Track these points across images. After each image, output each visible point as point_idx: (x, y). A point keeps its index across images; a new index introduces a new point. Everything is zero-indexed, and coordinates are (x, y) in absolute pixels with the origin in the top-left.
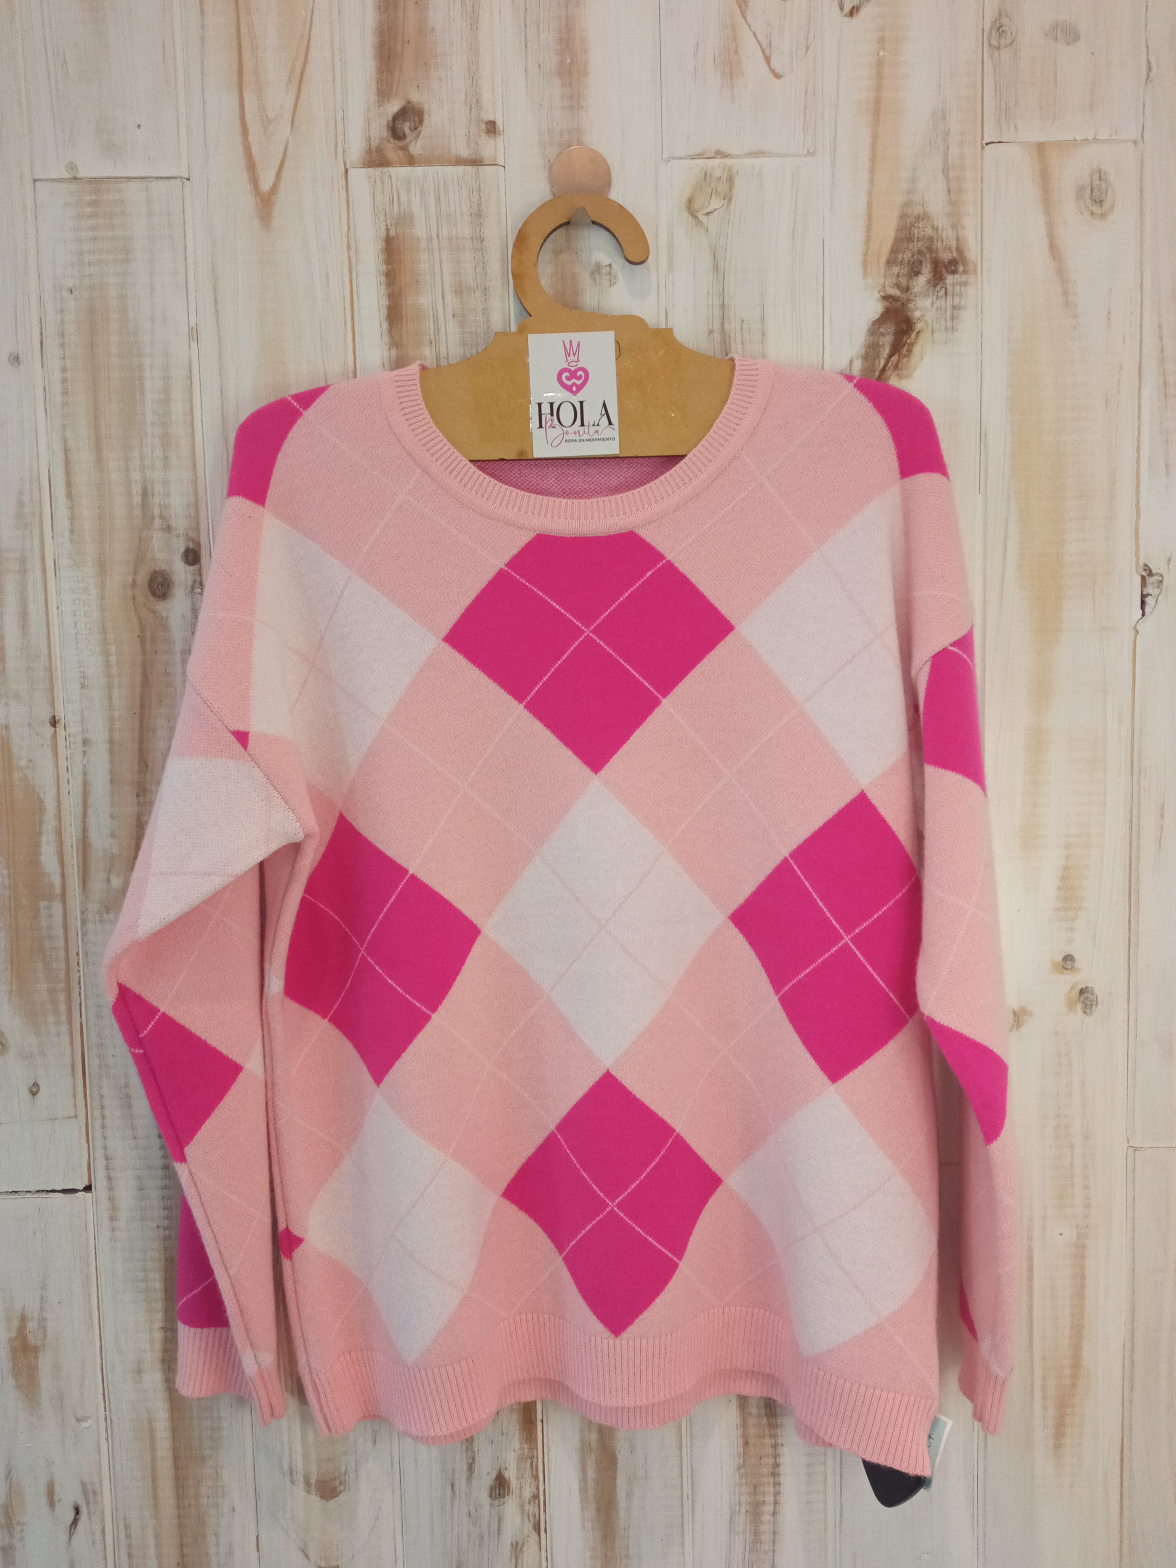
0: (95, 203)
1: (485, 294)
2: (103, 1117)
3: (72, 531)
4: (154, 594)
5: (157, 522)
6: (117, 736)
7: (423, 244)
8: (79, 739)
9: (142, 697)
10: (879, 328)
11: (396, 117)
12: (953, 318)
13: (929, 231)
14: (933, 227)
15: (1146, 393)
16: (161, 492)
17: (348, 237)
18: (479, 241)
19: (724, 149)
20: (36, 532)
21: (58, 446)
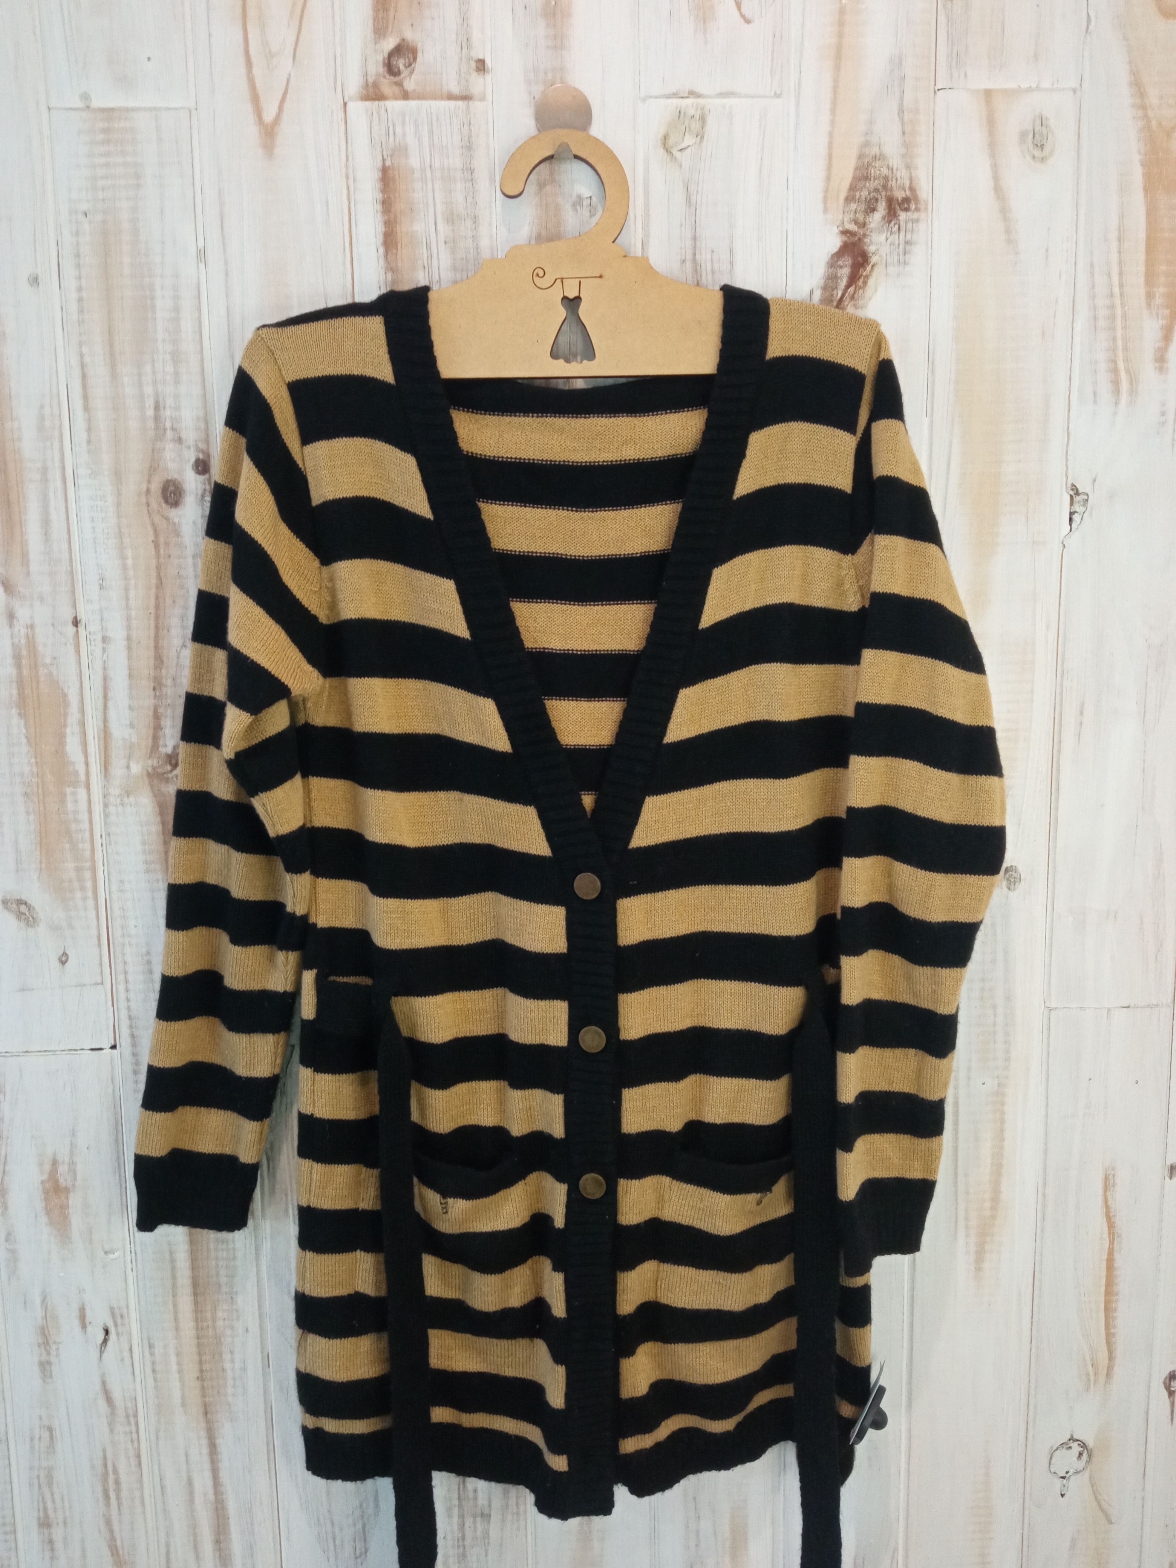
0: (105, 131)
1: (475, 222)
2: (127, 982)
3: (89, 442)
4: (167, 502)
5: (169, 433)
6: (134, 634)
7: (417, 174)
8: (99, 637)
9: (157, 598)
10: (837, 261)
11: (391, 55)
12: (905, 254)
13: (885, 171)
14: (888, 167)
15: (1078, 327)
16: (173, 405)
17: (347, 167)
18: (469, 172)
19: (698, 89)
20: (56, 444)
21: (75, 361)
